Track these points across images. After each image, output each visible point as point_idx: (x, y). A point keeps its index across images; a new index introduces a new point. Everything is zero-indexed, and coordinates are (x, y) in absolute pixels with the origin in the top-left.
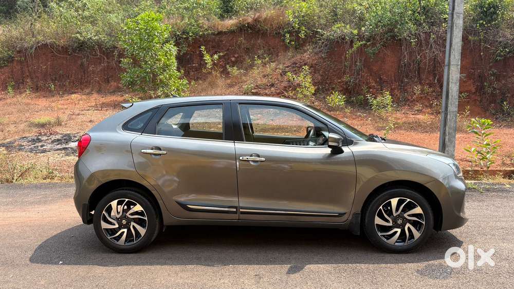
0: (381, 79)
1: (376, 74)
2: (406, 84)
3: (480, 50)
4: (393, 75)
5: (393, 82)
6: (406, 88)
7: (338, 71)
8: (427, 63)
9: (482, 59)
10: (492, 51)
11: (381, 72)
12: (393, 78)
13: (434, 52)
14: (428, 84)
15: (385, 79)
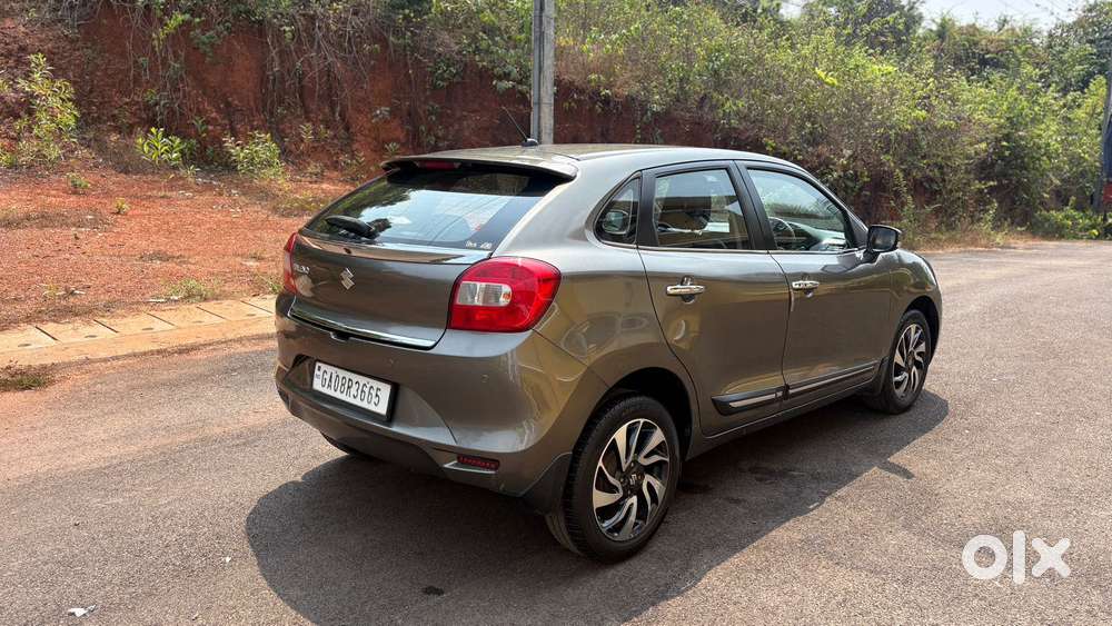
0: (228, 105)
1: (215, 91)
2: (282, 119)
3: (406, 65)
4: (251, 98)
5: (254, 113)
6: (281, 127)
7: (120, 76)
8: (317, 79)
9: (410, 81)
10: (429, 69)
11: (227, 89)
12: (252, 103)
13: (325, 58)
14: (322, 121)
15: (237, 106)
